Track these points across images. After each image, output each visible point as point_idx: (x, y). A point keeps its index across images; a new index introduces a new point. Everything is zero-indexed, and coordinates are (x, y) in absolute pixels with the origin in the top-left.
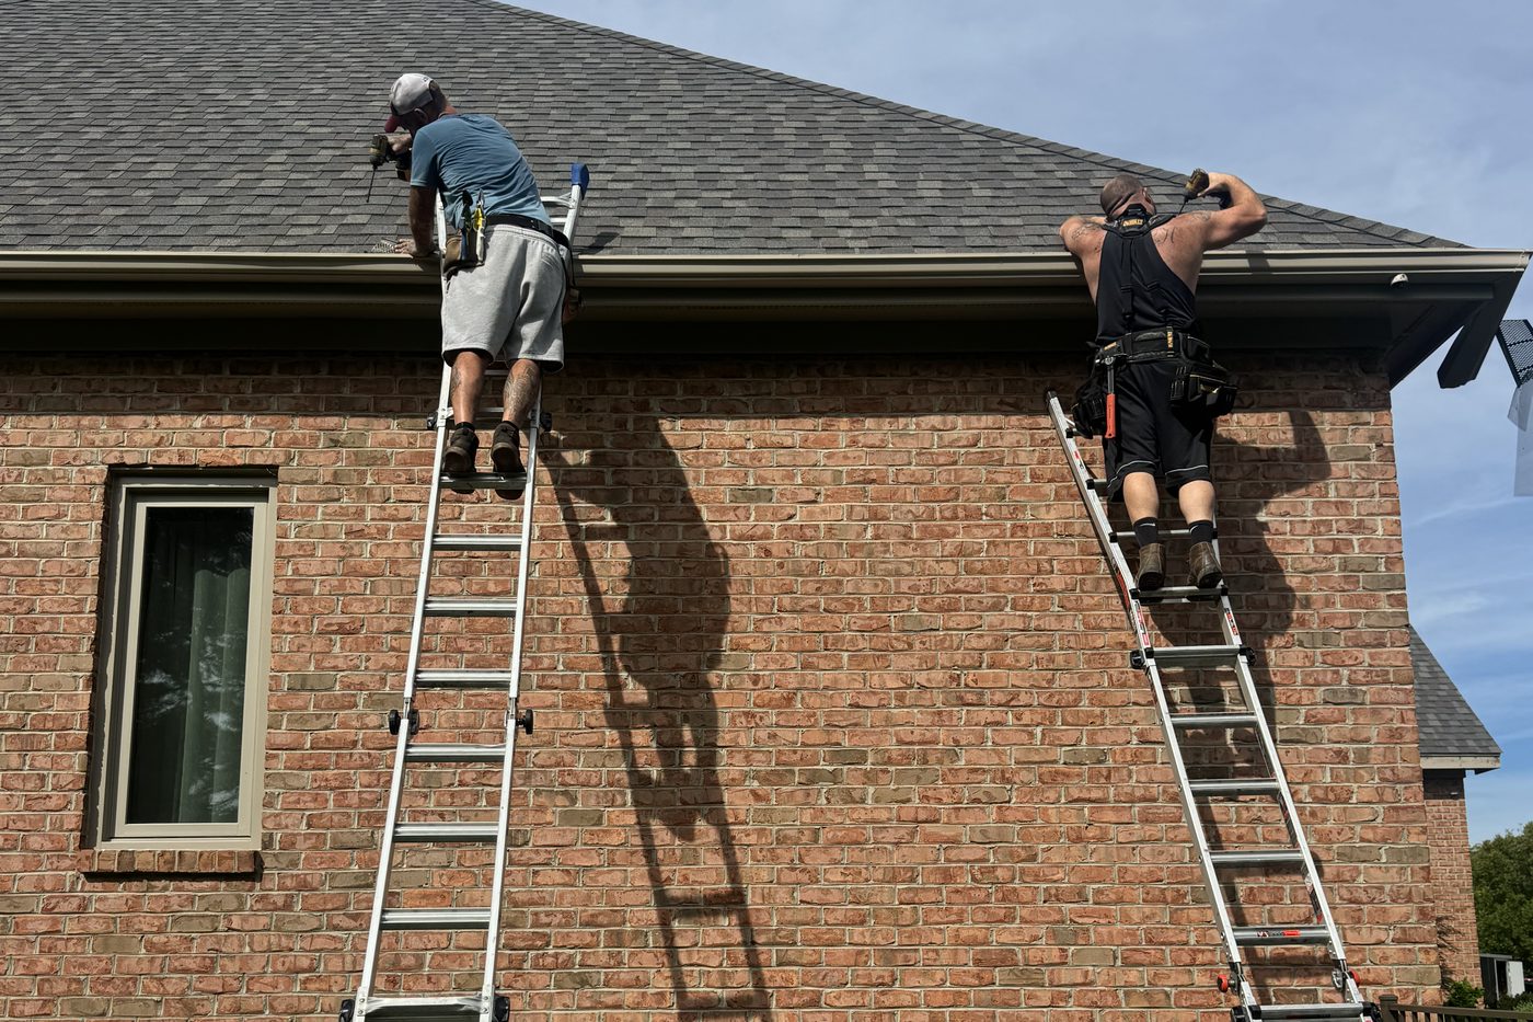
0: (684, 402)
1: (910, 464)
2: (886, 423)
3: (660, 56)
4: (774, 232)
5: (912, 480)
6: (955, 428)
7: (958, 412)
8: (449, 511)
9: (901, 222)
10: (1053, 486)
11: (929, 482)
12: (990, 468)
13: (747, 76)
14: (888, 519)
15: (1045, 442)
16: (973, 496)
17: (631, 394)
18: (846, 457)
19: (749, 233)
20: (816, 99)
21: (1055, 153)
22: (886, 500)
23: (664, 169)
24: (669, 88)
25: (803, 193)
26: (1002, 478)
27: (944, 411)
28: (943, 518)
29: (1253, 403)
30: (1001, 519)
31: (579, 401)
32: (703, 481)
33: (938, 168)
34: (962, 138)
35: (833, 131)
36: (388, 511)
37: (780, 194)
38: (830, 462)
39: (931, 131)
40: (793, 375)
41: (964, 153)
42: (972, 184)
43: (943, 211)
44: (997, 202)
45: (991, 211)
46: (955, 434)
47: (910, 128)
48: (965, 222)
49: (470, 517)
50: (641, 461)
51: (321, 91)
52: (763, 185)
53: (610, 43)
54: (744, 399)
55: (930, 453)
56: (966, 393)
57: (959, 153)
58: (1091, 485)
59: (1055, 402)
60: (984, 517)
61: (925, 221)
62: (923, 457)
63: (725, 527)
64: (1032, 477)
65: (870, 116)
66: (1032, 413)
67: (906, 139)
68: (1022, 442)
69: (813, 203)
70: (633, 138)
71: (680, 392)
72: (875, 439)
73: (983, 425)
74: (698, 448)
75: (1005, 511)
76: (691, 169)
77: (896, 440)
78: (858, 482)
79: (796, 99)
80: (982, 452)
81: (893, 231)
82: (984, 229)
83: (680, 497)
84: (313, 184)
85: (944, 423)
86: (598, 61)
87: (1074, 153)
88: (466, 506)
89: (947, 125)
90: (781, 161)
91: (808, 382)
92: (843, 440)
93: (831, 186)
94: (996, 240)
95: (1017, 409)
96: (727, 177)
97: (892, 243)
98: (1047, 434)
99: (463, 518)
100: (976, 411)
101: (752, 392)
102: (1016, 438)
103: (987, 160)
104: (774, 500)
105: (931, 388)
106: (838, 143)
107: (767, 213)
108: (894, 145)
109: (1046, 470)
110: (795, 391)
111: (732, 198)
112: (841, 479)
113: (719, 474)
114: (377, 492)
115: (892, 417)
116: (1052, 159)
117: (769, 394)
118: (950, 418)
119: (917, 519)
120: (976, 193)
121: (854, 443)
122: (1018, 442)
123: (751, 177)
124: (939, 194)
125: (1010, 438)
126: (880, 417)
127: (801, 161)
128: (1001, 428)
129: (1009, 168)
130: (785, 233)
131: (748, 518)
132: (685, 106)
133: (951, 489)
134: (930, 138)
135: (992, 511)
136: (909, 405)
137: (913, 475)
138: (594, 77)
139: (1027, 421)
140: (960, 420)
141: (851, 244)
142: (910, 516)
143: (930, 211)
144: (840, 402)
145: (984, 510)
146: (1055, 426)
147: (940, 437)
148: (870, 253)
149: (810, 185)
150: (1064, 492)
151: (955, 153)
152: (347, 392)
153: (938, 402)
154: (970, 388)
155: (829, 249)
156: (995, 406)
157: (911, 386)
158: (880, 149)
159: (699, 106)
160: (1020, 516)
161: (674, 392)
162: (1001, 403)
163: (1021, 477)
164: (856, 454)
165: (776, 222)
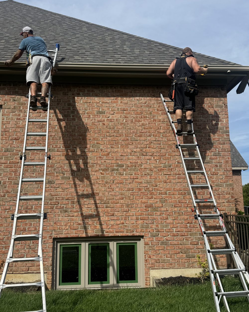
0: (87, 93)
1: (133, 107)
2: (128, 99)
3: (83, 23)
4: (105, 59)
5: (133, 110)
6: (142, 100)
7: (142, 96)
8: (38, 115)
9: (131, 58)
10: (161, 112)
11: (137, 111)
12: (149, 108)
13: (100, 28)
14: (128, 118)
15: (159, 103)
16: (145, 113)
17: (76, 91)
18: (120, 105)
19: (100, 59)
20: (114, 33)
21: (162, 45)
22: (128, 114)
23: (83, 46)
24: (84, 30)
25: (111, 51)
26: (151, 110)
27: (140, 96)
28: (139, 118)
29: (200, 96)
30: (151, 118)
31: (65, 92)
32: (91, 110)
33: (139, 47)
34: (143, 41)
35: (118, 39)
36: (25, 115)
37: (107, 52)
38: (117, 106)
39: (137, 40)
40: (109, 88)
41: (144, 44)
42: (145, 51)
43: (140, 56)
44: (150, 54)
45: (149, 56)
46: (141, 101)
47: (133, 39)
48: (144, 58)
49: (43, 116)
50: (78, 105)
51: (12, 28)
52: (103, 50)
53: (73, 20)
54: (99, 93)
55: (137, 105)
56: (144, 93)
57: (143, 44)
58: (168, 112)
59: (161, 95)
60: (147, 118)
62: (135, 106)
63: (95, 119)
64: (157, 110)
65: (125, 37)
66: (157, 97)
67: (132, 41)
68: (155, 103)
69: (113, 53)
70: (77, 39)
71: (86, 91)
72: (126, 102)
73: (147, 99)
74: (90, 103)
75: (151, 117)
76: (88, 46)
77: (130, 102)
78: (122, 110)
79: (110, 33)
80: (147, 105)
81: (129, 60)
82: (148, 60)
83: (86, 113)
84: (10, 47)
85: (140, 99)
86: (70, 24)
87: (165, 45)
88: (42, 114)
89: (140, 39)
90: (107, 45)
91: (112, 90)
92: (119, 102)
93: (117, 50)
94: (150, 62)
95: (154, 96)
96: (96, 48)
97: (129, 62)
98: (160, 101)
99: (41, 116)
100: (146, 96)
101: (101, 92)
102: (154, 102)
103: (148, 46)
104: (105, 114)
105: (137, 92)
106: (119, 42)
107: (104, 55)
108: (130, 42)
109: (160, 109)
110: (110, 91)
111: (97, 52)
112: (119, 110)
113: (94, 108)
114: (23, 111)
115: (129, 97)
116: (161, 46)
117: (105, 92)
118: (141, 98)
119: (134, 118)
120: (146, 52)
121: (121, 102)
122: (154, 103)
123: (101, 48)
124: (139, 52)
125: (153, 102)
126: (127, 97)
127: (111, 45)
128: (151, 100)
129: (153, 48)
130: (108, 59)
131: (100, 117)
132: (88, 33)
133: (141, 112)
134: (137, 41)
135: (149, 117)
136: (133, 95)
137: (133, 109)
138: (69, 27)
139: (156, 99)
140: (143, 98)
141: (121, 62)
142: (133, 117)
143: (137, 56)
144: (119, 94)
145: (147, 116)
146: (162, 100)
147: (139, 101)
148: (124, 64)
149: (113, 50)
150: (163, 113)
151: (142, 44)
152: (17, 90)
153: (138, 94)
154: (145, 91)
155: (116, 63)
156: (150, 96)
157: (133, 91)
158: (127, 43)
159: (91, 33)
160: (155, 118)
161: (85, 91)
162: (151, 95)
163: (155, 110)
164: (122, 105)
165: (106, 57)
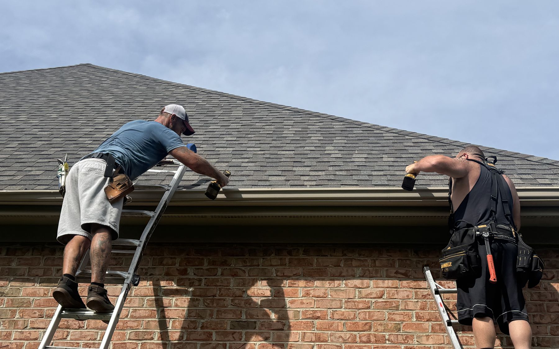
0: (207, 270)
1: (341, 307)
2: (327, 284)
3: (238, 102)
4: (265, 178)
5: (343, 317)
6: (369, 287)
7: (371, 277)
8: (61, 334)
9: (337, 173)
10: (430, 323)
11: (354, 319)
12: (390, 311)
13: (278, 109)
14: (327, 341)
15: (424, 297)
16: (380, 328)
17: (177, 265)
18: (302, 303)
19: (250, 178)
20: (311, 119)
21: (434, 141)
22: (326, 329)
23: (217, 149)
24: (236, 114)
25: (288, 160)
26: (398, 318)
27: (362, 277)
28: (362, 342)
30: (398, 343)
31: (146, 269)
32: (214, 316)
33: (367, 148)
34: (384, 135)
35: (315, 132)
36: (25, 334)
37: (275, 160)
38: (293, 306)
39: (369, 132)
40: (273, 255)
41: (384, 141)
42: (384, 156)
43: (364, 168)
44: (396, 164)
45: (391, 168)
46: (368, 291)
47: (356, 131)
48: (375, 173)
49: (73, 337)
50: (179, 304)
52: (268, 156)
53: (214, 96)
54: (243, 268)
55: (354, 302)
56: (375, 266)
57: (381, 142)
58: (449, 324)
59: (428, 273)
60: (387, 342)
61: (350, 173)
62: (349, 304)
63: (226, 344)
64: (417, 317)
65: (338, 126)
66: (416, 279)
67: (354, 135)
68: (410, 296)
69: (292, 164)
70: (206, 136)
71: (206, 264)
72: (320, 292)
73: (386, 285)
74: (214, 296)
75: (400, 338)
76: (231, 149)
77: (333, 293)
78: (309, 318)
79: (301, 119)
80: (385, 302)
81: (332, 177)
82: (384, 177)
83: (200, 326)
85: (362, 284)
86: (205, 104)
87: (445, 141)
88: (71, 331)
89: (377, 129)
90: (282, 145)
91: (281, 259)
92: (301, 293)
93: (305, 156)
94: (390, 182)
95: (406, 276)
96: (249, 152)
97: (330, 183)
98: (425, 292)
99: (69, 338)
100: (381, 277)
101: (248, 264)
102: (406, 294)
103: (395, 145)
104: (257, 328)
105: (354, 263)
106: (316, 138)
107: (265, 169)
108: (346, 138)
109: (425, 314)
110: (273, 264)
111: (248, 162)
112: (298, 316)
113: (225, 312)
114: (20, 323)
115: (331, 280)
116: (432, 144)
117: (258, 265)
118: (366, 281)
119: (345, 341)
120: (384, 160)
121: (307, 294)
122: (408, 296)
123: (262, 152)
124: (364, 160)
125: (403, 294)
126: (323, 280)
127: (292, 145)
128: (397, 288)
129: (406, 148)
130: (270, 178)
131: (241, 339)
132: (241, 122)
133: (366, 324)
134: (367, 135)
135: (392, 338)
136: (341, 273)
137: (343, 315)
138: (199, 110)
139: (413, 284)
140: (372, 283)
141: (305, 183)
142: (341, 340)
143: (356, 168)
144: (300, 270)
145: (387, 337)
146: (429, 287)
147: (360, 292)
148: (315, 188)
149: (293, 156)
150: (437, 328)
151: (379, 141)
152: (14, 265)
153: (359, 271)
154: (377, 263)
155: (292, 186)
156: (393, 275)
157: (343, 261)
158: (339, 140)
159: (250, 122)
160: (410, 342)
161: (202, 264)
162: (397, 273)
163: (410, 318)
164: (308, 301)
165: (267, 173)
